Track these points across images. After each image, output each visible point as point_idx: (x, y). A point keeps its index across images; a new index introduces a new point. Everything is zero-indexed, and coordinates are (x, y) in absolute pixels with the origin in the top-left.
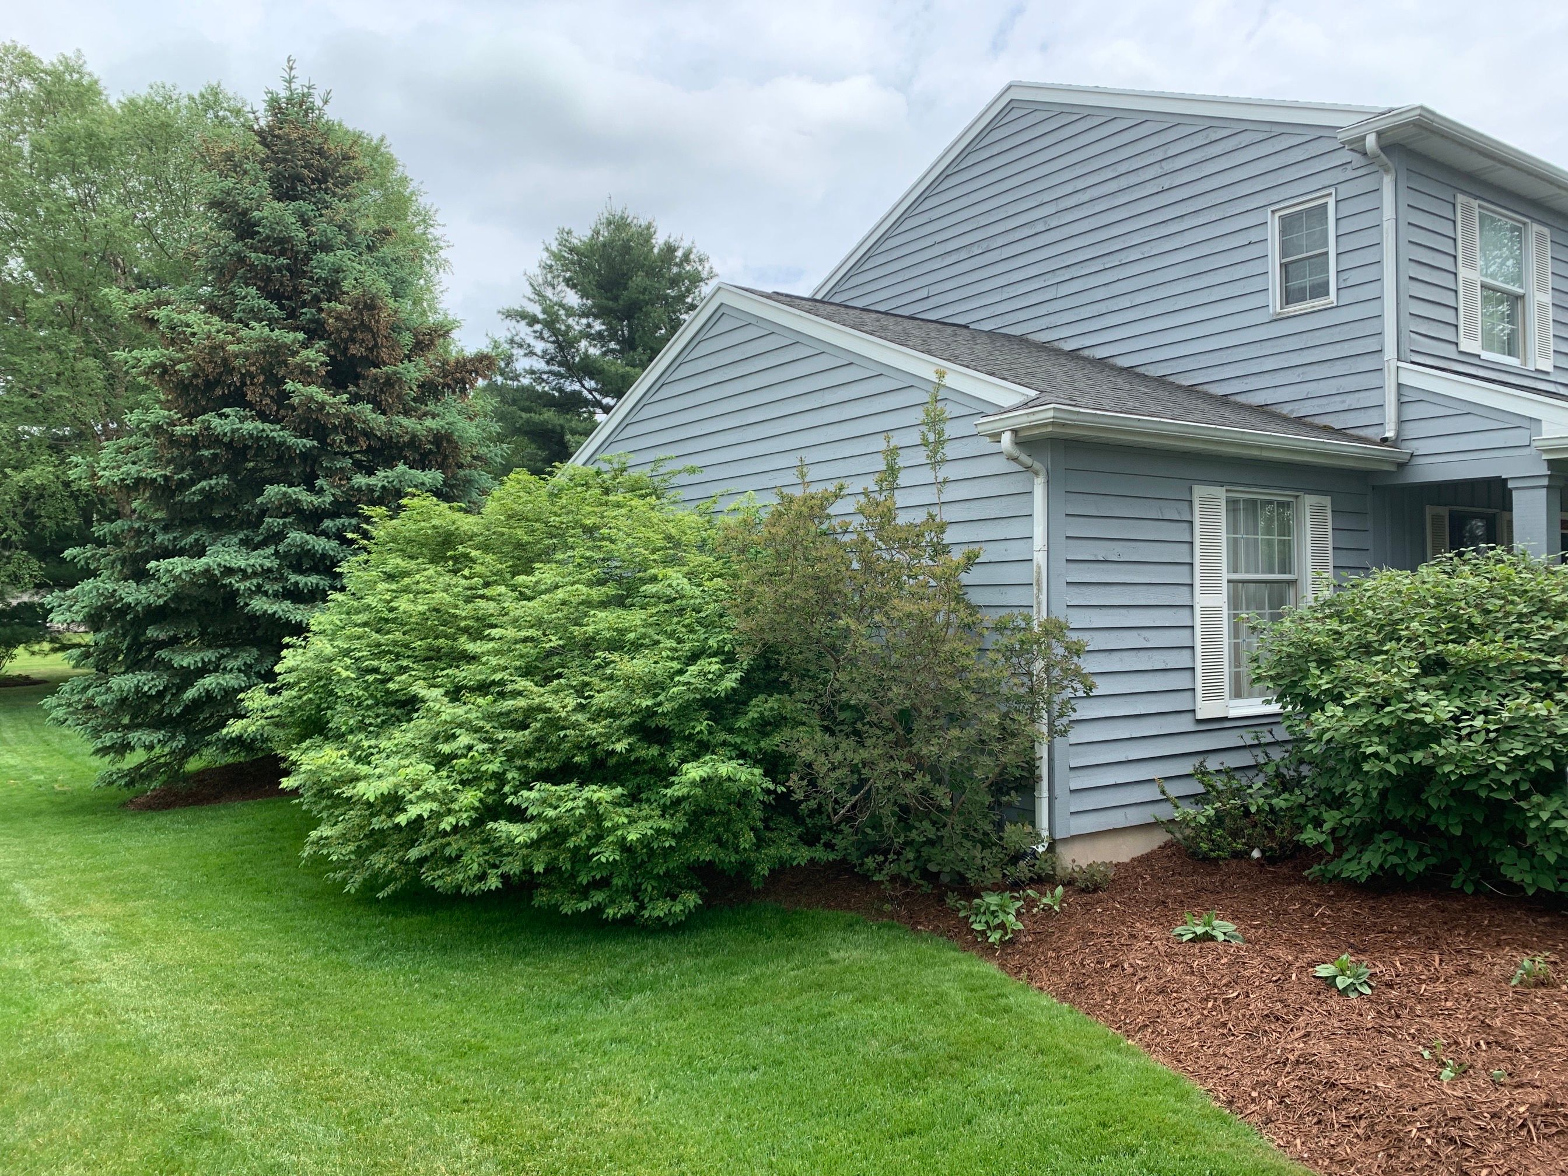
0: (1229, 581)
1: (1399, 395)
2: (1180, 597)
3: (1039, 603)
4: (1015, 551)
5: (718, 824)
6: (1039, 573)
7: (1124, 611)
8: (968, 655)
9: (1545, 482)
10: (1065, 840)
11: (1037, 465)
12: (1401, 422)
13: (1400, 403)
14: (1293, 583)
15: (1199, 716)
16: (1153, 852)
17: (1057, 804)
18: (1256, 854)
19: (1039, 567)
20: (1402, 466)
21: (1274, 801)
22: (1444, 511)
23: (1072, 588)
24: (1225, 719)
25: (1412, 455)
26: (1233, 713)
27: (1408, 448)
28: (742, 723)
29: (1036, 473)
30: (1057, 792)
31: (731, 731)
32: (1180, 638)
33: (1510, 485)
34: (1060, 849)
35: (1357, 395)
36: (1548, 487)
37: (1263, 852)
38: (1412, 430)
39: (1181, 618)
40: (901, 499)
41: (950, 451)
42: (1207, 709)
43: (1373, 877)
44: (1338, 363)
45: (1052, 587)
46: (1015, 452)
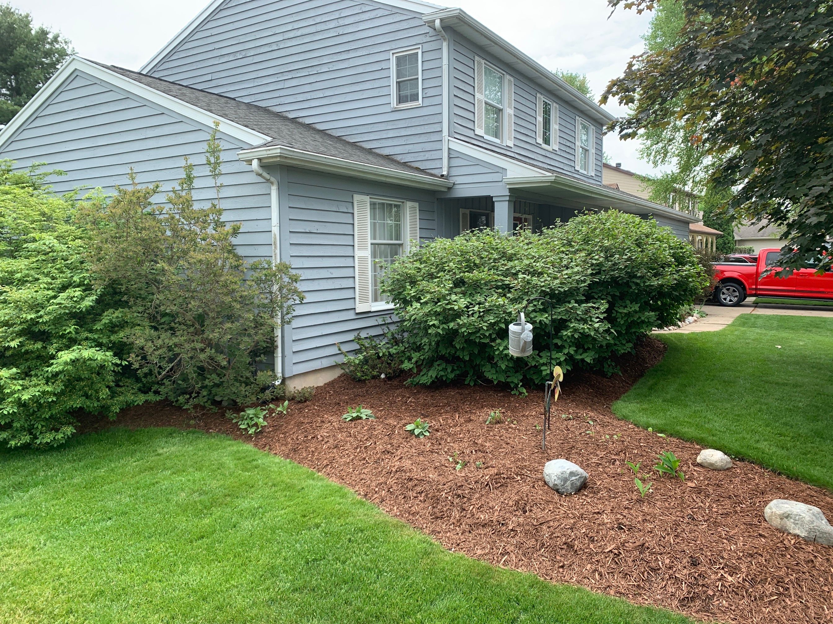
0: (372, 244)
1: (449, 154)
2: (348, 251)
3: (275, 254)
4: (262, 225)
5: (85, 385)
6: (275, 238)
7: (320, 259)
8: (236, 283)
9: (508, 198)
10: (290, 378)
11: (273, 179)
12: (449, 167)
13: (450, 158)
14: (401, 245)
15: (357, 311)
16: (335, 380)
17: (286, 359)
18: (383, 376)
19: (275, 235)
20: (449, 189)
21: (390, 350)
22: (468, 211)
23: (293, 247)
24: (370, 312)
25: (454, 184)
26: (373, 309)
27: (453, 180)
28: (98, 326)
29: (272, 183)
30: (286, 353)
31: (91, 331)
32: (347, 272)
33: (494, 200)
34: (288, 382)
35: (431, 153)
36: (509, 201)
37: (386, 375)
38: (454, 172)
39: (348, 262)
40: (195, 195)
41: (223, 168)
42: (360, 308)
43: (433, 382)
44: (423, 135)
45: (282, 246)
46: (261, 171)
